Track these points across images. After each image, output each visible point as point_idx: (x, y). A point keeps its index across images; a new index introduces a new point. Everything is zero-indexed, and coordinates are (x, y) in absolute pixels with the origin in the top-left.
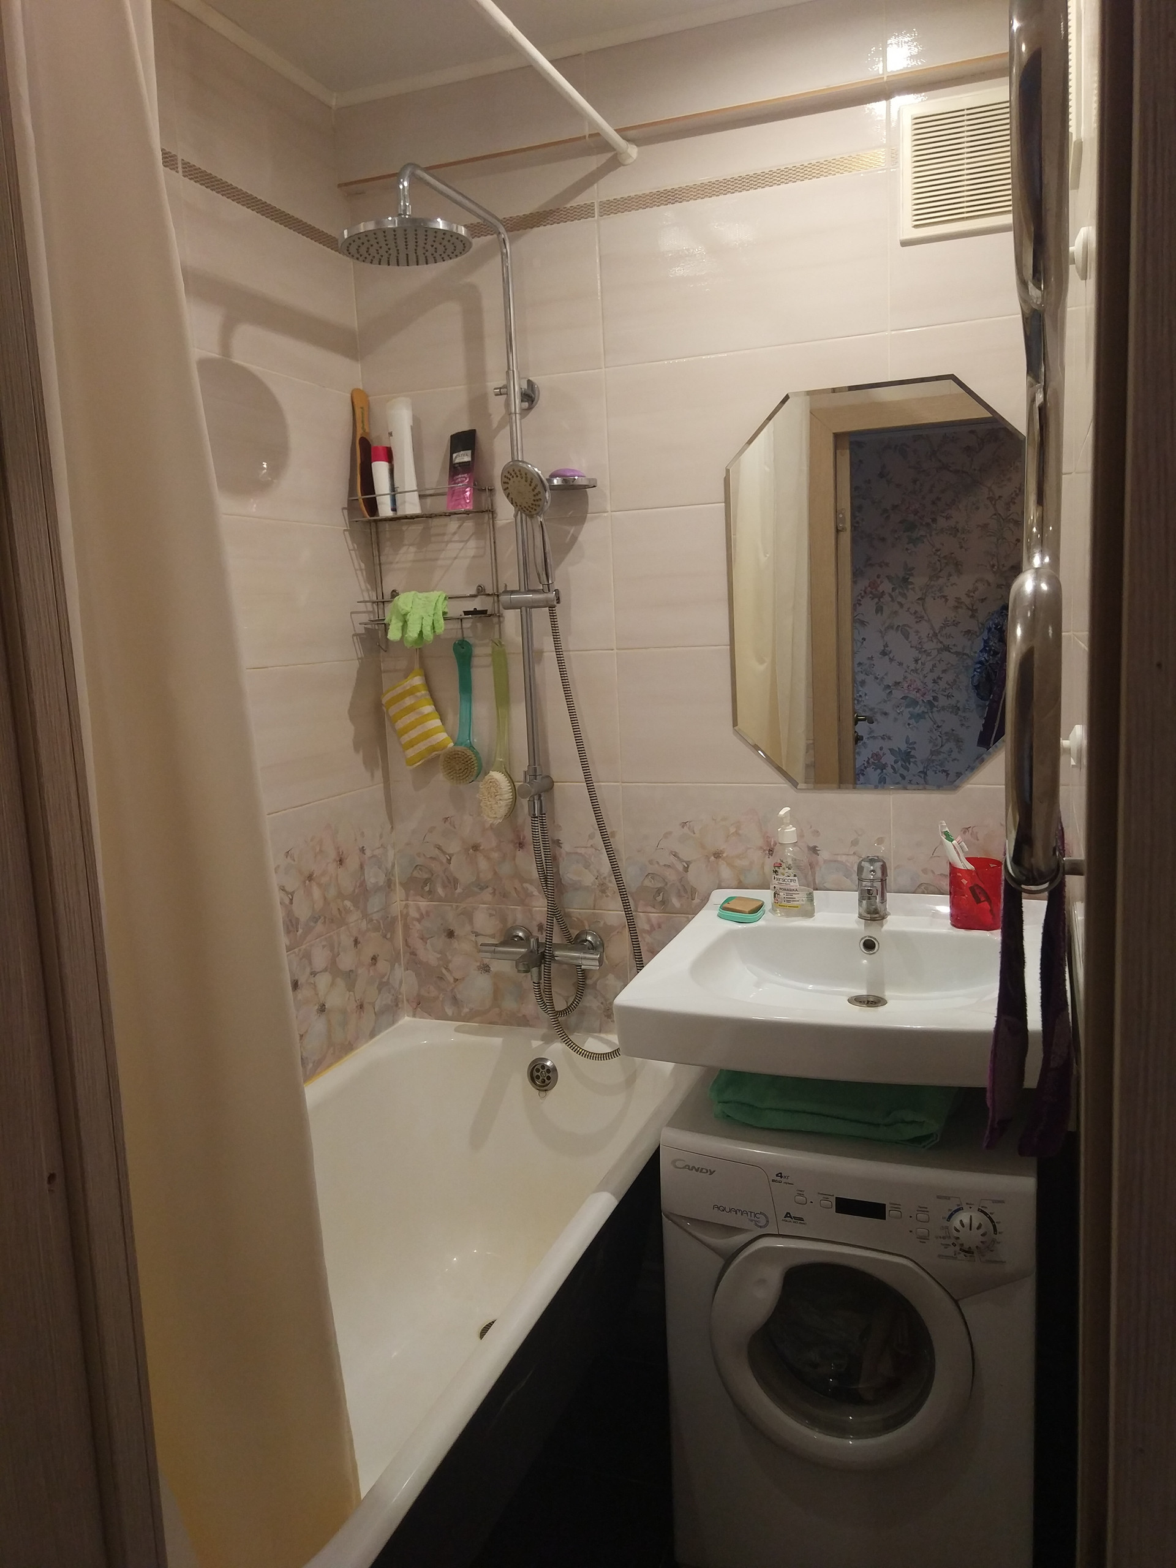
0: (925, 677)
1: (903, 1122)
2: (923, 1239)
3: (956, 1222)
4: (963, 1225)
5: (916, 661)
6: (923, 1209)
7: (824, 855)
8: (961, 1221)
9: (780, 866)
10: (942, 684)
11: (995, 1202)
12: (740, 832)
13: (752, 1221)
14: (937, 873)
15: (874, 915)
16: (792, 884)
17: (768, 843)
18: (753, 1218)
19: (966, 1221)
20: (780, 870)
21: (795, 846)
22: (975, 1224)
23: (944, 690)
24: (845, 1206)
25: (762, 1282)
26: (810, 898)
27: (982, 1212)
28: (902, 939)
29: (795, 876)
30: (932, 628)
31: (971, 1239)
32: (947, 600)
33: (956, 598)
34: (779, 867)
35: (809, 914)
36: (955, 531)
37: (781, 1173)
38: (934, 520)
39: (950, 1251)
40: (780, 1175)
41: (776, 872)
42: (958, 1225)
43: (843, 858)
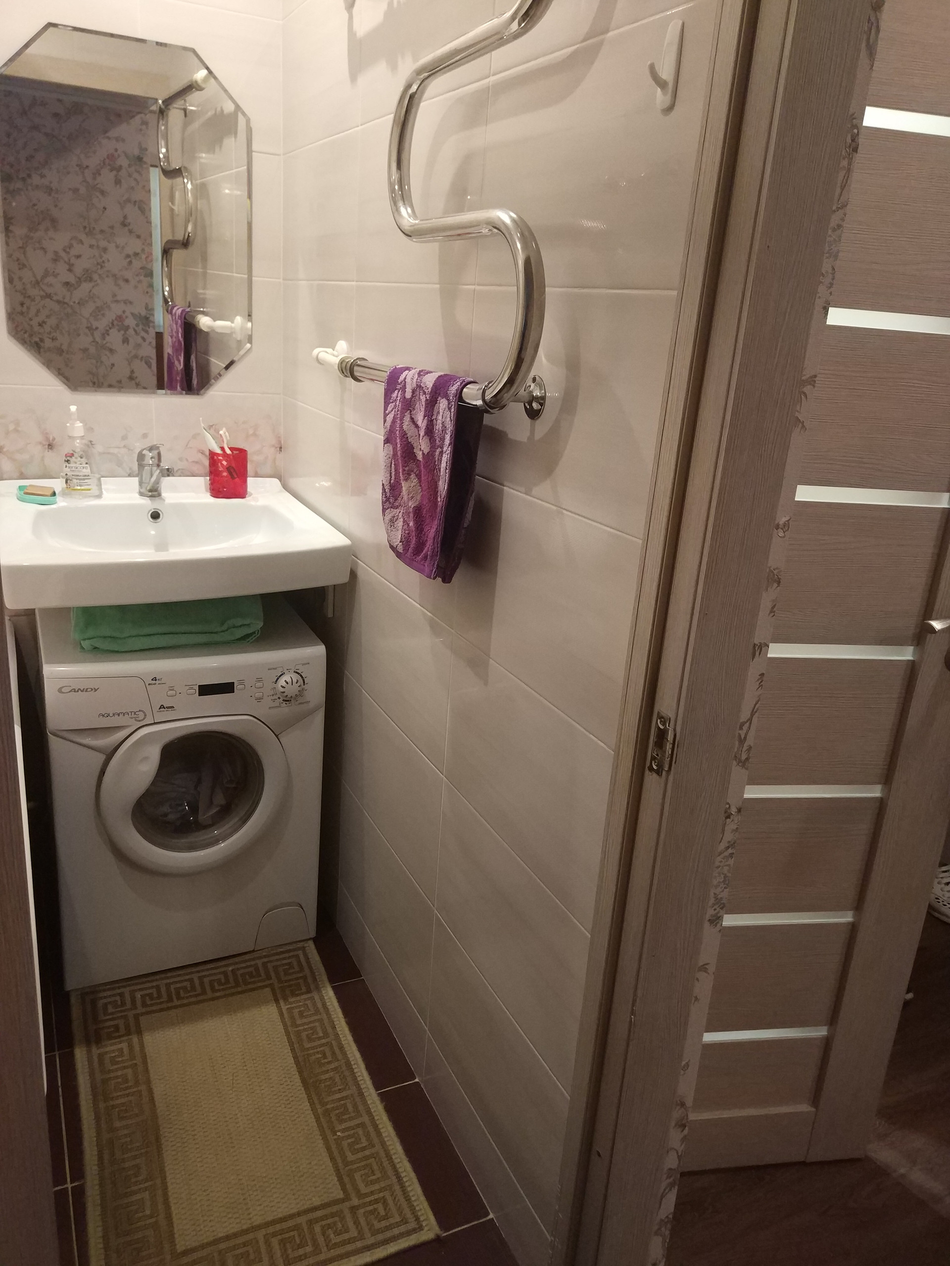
0: (31, 319)
1: (234, 627)
2: (259, 699)
3: (282, 682)
4: (287, 683)
5: (22, 304)
6: (259, 680)
7: (99, 448)
8: (285, 681)
9: (72, 455)
10: (47, 328)
11: (303, 664)
12: (20, 429)
13: (132, 718)
14: (190, 461)
15: (154, 492)
16: (84, 470)
17: (47, 439)
18: (133, 716)
19: (289, 680)
20: (72, 460)
21: (83, 439)
22: (295, 681)
23: (50, 333)
24: (206, 690)
25: (146, 759)
26: (99, 485)
27: (297, 672)
28: (180, 509)
29: (87, 463)
30: (34, 276)
31: (292, 690)
32: (46, 252)
33: (55, 252)
34: (71, 457)
35: (99, 496)
36: (49, 190)
37: (155, 678)
38: (29, 176)
39: (277, 703)
40: (155, 679)
41: (68, 461)
42: (284, 684)
43: (115, 451)
